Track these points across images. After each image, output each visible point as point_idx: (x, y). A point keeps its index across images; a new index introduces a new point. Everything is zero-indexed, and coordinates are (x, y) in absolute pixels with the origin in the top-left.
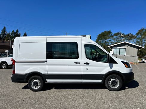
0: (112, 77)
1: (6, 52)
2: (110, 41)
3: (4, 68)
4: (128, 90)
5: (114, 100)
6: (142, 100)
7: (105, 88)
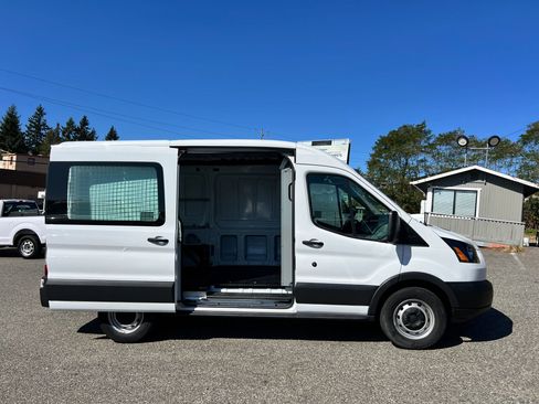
0: (409, 298)
1: (40, 196)
2: (422, 161)
3: (26, 254)
4: (467, 347)
5: (407, 382)
6: (516, 385)
7: (381, 337)
